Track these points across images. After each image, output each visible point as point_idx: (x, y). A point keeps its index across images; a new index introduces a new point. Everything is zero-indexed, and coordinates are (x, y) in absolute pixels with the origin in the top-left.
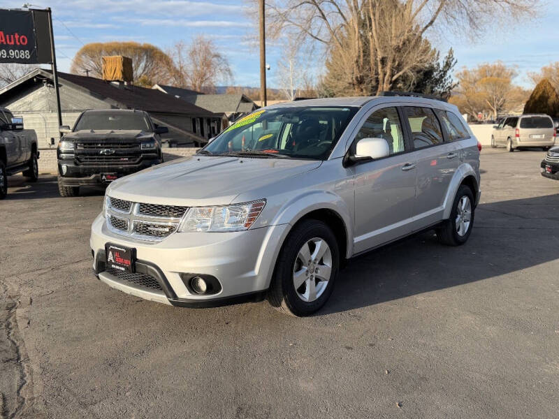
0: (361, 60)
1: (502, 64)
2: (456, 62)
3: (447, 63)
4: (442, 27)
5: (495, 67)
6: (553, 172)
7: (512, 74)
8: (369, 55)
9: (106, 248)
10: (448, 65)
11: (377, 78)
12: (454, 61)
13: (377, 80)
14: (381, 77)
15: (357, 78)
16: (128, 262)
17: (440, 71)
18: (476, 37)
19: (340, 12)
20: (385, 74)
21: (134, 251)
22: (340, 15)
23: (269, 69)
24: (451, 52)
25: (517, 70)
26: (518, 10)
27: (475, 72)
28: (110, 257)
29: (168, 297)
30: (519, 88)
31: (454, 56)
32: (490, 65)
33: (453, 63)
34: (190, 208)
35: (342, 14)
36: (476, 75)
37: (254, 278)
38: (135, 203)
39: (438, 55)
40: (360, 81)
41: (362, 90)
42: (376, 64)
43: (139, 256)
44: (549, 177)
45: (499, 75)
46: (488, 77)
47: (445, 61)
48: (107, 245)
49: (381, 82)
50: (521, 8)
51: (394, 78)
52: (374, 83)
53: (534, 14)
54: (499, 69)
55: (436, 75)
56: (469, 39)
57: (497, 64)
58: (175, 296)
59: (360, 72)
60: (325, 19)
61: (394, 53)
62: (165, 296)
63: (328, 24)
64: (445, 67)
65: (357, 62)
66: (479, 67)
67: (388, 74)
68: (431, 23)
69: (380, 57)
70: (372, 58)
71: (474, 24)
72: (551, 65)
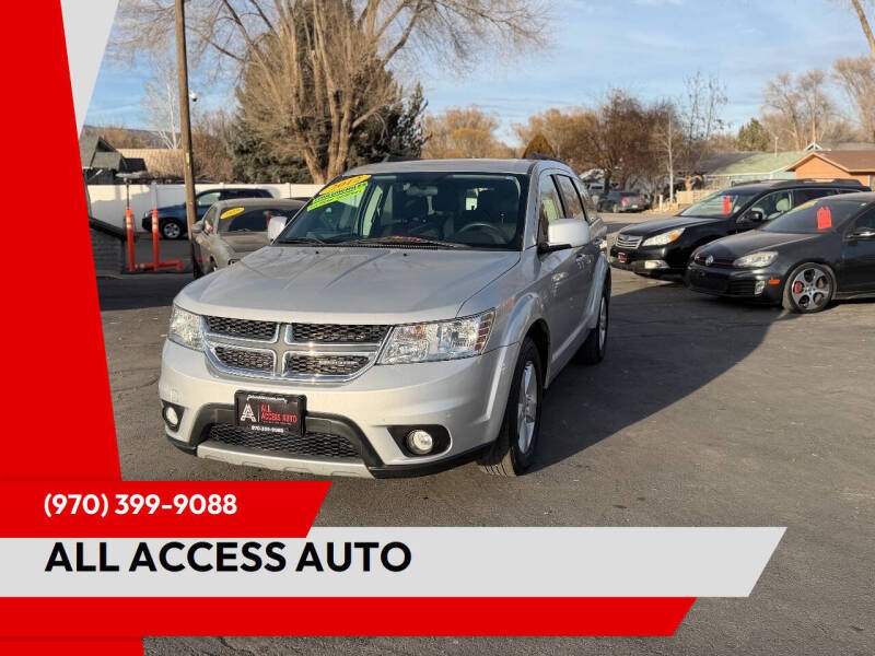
0: (302, 93)
1: (479, 110)
2: (427, 104)
3: (414, 104)
4: (416, 50)
5: (468, 113)
6: (628, 262)
7: (491, 124)
8: (313, 86)
9: (237, 400)
10: (416, 108)
11: (330, 122)
12: (424, 102)
13: (329, 127)
14: (334, 120)
15: (298, 120)
16: (293, 419)
17: (406, 117)
18: (465, 71)
19: (262, 15)
20: (341, 118)
21: (303, 399)
22: (261, 19)
23: (195, 100)
24: (419, 89)
25: (497, 119)
26: (521, 36)
27: (441, 118)
28: (247, 413)
29: (367, 465)
30: (503, 144)
31: (424, 95)
32: (462, 110)
33: (422, 105)
34: (394, 326)
35: (266, 19)
36: (444, 125)
37: (486, 423)
38: (283, 324)
39: (401, 92)
40: (303, 126)
41: (306, 140)
42: (326, 101)
43: (310, 408)
44: (624, 269)
45: (474, 125)
46: (461, 129)
47: (412, 101)
48: (240, 395)
49: (335, 129)
50: (527, 34)
51: (356, 124)
52: (323, 130)
53: (542, 44)
54: (474, 117)
55: (401, 122)
56: (454, 72)
57: (471, 109)
58: (379, 462)
59: (303, 111)
60: (240, 23)
61: (354, 87)
62: (363, 465)
63: (244, 32)
64: (411, 111)
65: (297, 95)
66: (448, 112)
67: (346, 117)
68: (401, 44)
69: (334, 91)
70: (318, 92)
71: (462, 51)
72: (540, 114)
